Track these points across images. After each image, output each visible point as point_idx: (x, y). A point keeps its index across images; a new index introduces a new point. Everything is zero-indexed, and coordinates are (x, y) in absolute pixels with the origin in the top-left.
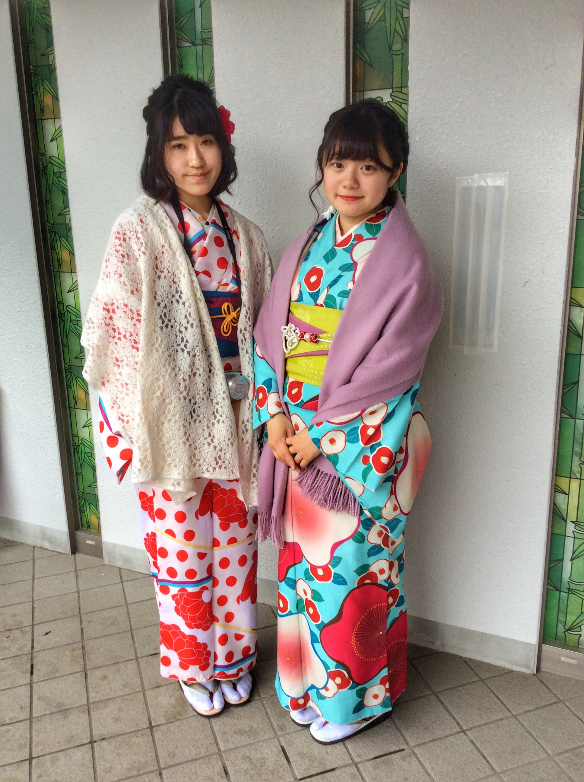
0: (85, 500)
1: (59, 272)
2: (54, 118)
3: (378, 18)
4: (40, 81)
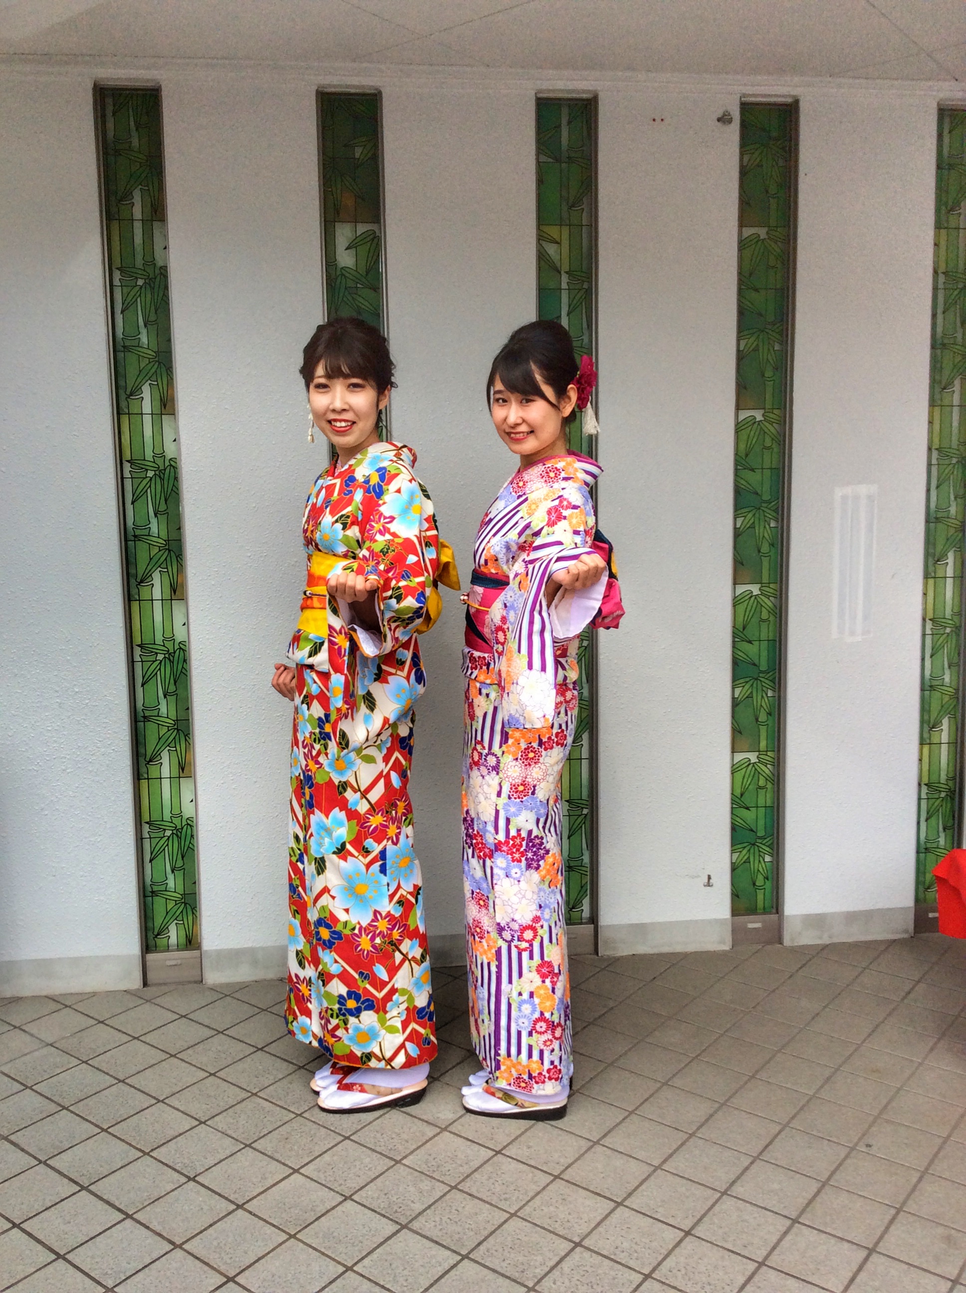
3: (752, 347)
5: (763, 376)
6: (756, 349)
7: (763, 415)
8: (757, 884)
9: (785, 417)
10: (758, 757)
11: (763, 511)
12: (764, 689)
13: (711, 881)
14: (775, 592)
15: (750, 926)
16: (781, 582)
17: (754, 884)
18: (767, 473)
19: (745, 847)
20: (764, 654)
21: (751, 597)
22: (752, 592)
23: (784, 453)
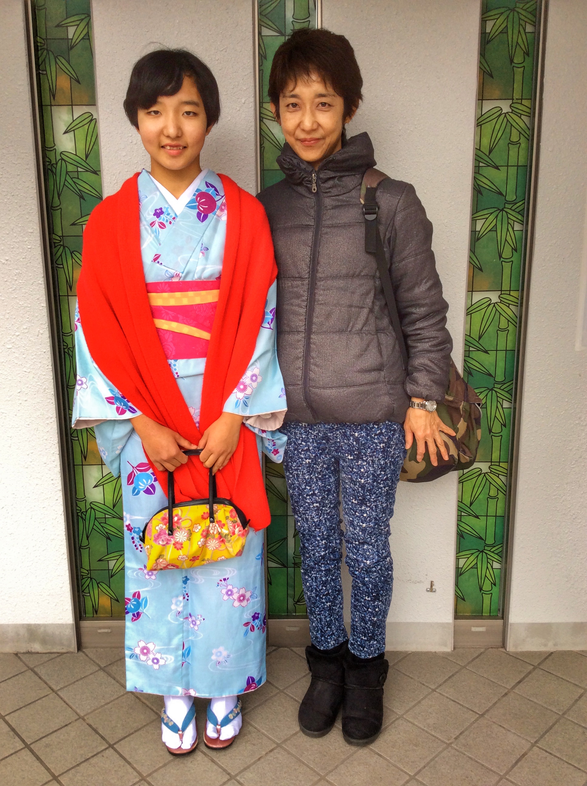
0: (91, 579)
1: (68, 296)
2: (72, 105)
3: (500, 29)
4: (52, 57)
5: (512, 61)
6: (505, 31)
7: (511, 106)
8: (483, 589)
9: (535, 109)
10: (489, 467)
11: (506, 212)
12: (499, 399)
13: (433, 587)
14: (515, 300)
15: (474, 629)
16: (523, 290)
17: (481, 589)
18: (513, 171)
19: (472, 554)
20: (501, 364)
21: (489, 305)
22: (491, 300)
23: (532, 149)
